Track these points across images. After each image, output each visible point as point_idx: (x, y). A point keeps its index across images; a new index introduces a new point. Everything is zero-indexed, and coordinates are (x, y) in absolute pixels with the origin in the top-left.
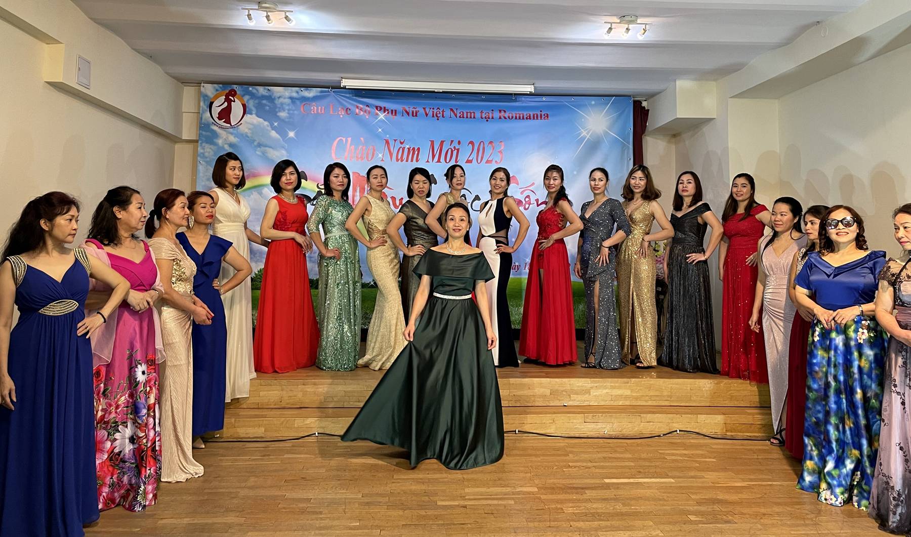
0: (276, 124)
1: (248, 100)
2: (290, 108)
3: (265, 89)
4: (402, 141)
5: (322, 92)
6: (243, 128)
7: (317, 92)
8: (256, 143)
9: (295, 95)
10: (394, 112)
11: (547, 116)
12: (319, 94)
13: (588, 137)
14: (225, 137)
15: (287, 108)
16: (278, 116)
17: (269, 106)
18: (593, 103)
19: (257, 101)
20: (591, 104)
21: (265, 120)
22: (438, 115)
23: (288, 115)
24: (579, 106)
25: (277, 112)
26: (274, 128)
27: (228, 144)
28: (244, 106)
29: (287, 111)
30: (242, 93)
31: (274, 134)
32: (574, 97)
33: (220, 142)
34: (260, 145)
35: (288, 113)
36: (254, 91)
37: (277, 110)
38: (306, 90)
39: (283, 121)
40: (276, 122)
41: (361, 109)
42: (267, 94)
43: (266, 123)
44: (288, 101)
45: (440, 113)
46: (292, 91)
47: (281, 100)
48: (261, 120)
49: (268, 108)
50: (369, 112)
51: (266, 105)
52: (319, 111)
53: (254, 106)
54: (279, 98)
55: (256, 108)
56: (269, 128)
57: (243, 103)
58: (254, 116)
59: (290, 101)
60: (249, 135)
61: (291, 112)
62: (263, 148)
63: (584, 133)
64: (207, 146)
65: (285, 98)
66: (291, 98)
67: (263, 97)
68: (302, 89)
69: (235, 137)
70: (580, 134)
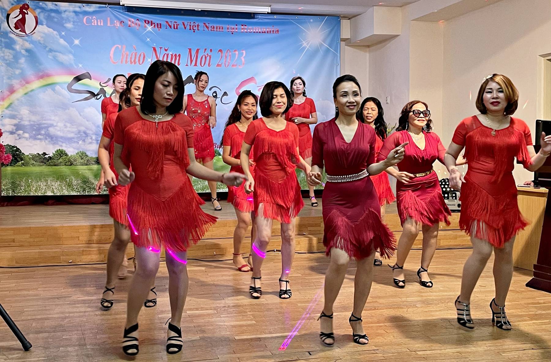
0: (63, 33)
1: (39, 13)
2: (75, 20)
3: (53, 4)
4: (166, 49)
5: (100, 7)
6: (36, 37)
7: (96, 7)
8: (47, 49)
9: (77, 9)
10: (159, 26)
11: (278, 31)
12: (98, 9)
13: (308, 47)
14: (21, 44)
15: (72, 20)
16: (65, 27)
17: (57, 18)
18: (312, 20)
19: (46, 14)
20: (311, 22)
21: (54, 30)
22: (194, 28)
23: (72, 26)
24: (301, 23)
25: (64, 23)
26: (62, 37)
27: (24, 49)
28: (36, 18)
29: (72, 23)
30: (34, 7)
31: (62, 41)
32: (298, 16)
33: (17, 47)
34: (51, 51)
35: (73, 25)
36: (44, 6)
37: (64, 21)
38: (87, 5)
39: (69, 30)
40: (63, 32)
41: (133, 22)
42: (55, 8)
43: (55, 32)
44: (73, 14)
45: (195, 27)
46: (75, 7)
47: (67, 13)
48: (51, 30)
49: (56, 20)
50: (139, 25)
51: (54, 17)
52: (99, 24)
53: (44, 18)
54: (65, 11)
55: (46, 19)
56: (58, 37)
57: (35, 15)
58: (45, 26)
59: (74, 14)
60: (42, 42)
61: (76, 24)
62: (54, 53)
63: (305, 44)
64: (6, 50)
65: (70, 12)
66: (75, 12)
67: (52, 10)
68: (84, 5)
69: (30, 44)
70: (301, 45)
